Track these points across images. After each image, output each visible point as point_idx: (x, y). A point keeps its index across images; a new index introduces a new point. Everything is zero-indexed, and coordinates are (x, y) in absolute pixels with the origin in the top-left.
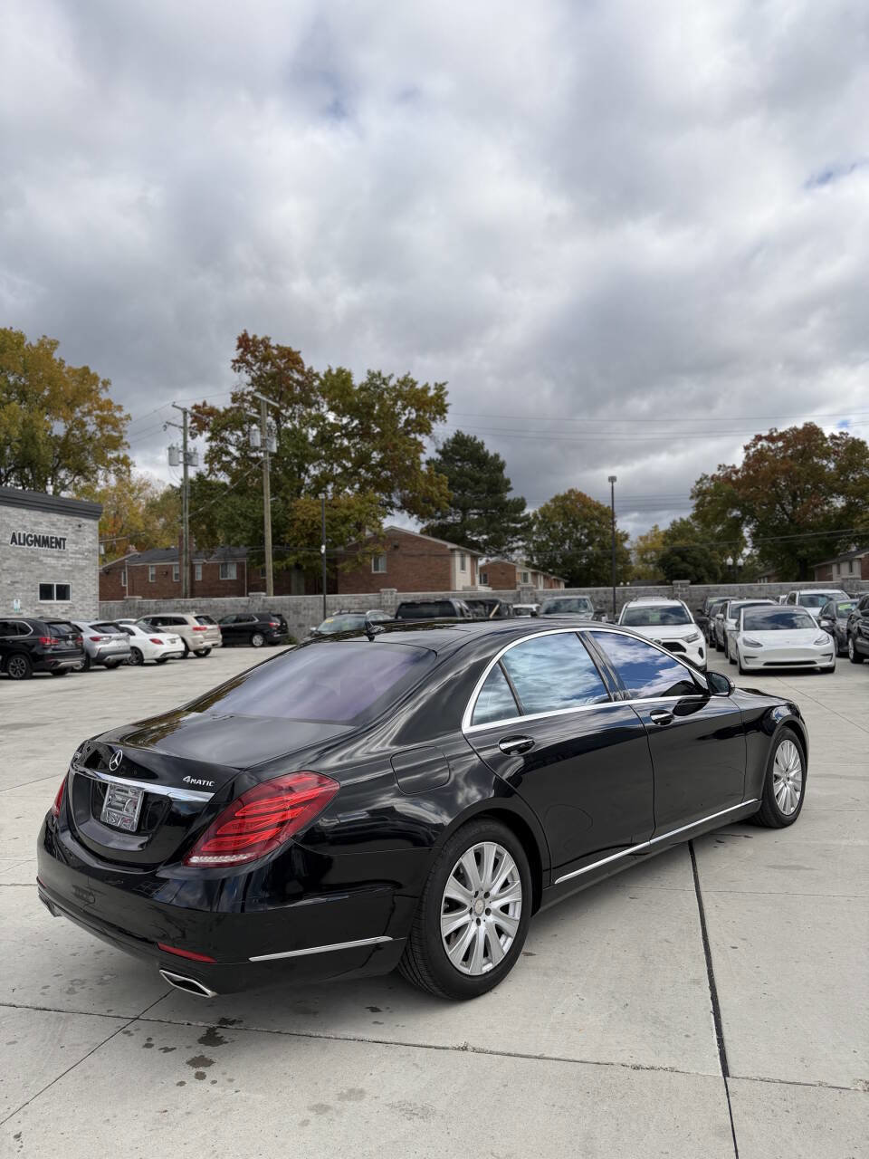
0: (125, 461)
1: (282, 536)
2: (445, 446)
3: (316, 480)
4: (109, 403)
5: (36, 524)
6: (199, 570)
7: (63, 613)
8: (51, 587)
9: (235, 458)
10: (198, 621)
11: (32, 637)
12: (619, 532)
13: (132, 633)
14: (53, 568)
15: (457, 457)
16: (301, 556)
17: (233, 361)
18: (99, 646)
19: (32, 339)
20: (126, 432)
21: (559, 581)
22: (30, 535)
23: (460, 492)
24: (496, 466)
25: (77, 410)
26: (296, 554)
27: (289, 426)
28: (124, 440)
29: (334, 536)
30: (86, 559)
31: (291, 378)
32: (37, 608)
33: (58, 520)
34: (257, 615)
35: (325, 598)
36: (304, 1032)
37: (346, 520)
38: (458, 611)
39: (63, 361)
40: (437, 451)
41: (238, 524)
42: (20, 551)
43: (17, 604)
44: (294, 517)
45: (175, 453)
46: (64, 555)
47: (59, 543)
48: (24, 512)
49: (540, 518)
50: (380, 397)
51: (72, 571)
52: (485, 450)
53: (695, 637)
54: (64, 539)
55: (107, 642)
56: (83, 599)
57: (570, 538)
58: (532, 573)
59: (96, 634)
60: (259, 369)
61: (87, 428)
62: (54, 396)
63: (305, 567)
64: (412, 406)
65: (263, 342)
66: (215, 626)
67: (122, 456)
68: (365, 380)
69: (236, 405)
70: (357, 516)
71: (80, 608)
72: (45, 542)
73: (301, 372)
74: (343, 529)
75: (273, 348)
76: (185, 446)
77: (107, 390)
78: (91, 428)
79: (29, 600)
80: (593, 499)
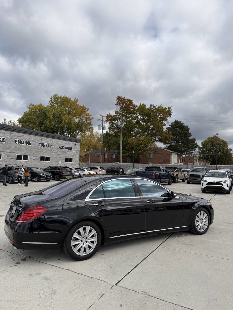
0: (92, 128)
1: (125, 148)
2: (172, 124)
3: (135, 133)
4: (89, 114)
5: (65, 144)
6: (106, 156)
7: (71, 165)
8: (68, 159)
9: (116, 128)
10: (101, 169)
11: (60, 171)
12: (229, 148)
13: (84, 171)
14: (69, 154)
15: (175, 127)
16: (129, 153)
17: (116, 103)
18: (76, 174)
19: (73, 99)
20: (92, 121)
21: (208, 162)
22: (64, 146)
23: (176, 136)
24: (187, 129)
25: (81, 116)
26: (128, 152)
27: (128, 119)
28: (92, 123)
29: (139, 148)
30: (76, 152)
31: (130, 107)
32: (65, 164)
33: (70, 143)
34: (116, 168)
35: (134, 164)
36: (41, 261)
37: (141, 144)
38: (162, 170)
39: (79, 104)
40: (170, 125)
41: (115, 144)
42: (61, 150)
43: (60, 163)
44: (128, 143)
45: (100, 127)
46: (72, 151)
47: (70, 148)
48: (63, 141)
49: (204, 144)
50: (153, 111)
51: (73, 155)
52: (184, 125)
53: (226, 181)
54: (72, 148)
55: (78, 173)
56: (75, 162)
57: (213, 150)
58: (199, 160)
59: (75, 171)
60: (122, 105)
61: (83, 120)
62: (75, 113)
63: (131, 156)
64: (162, 114)
65: (123, 98)
66: (105, 170)
67: (91, 127)
68: (149, 107)
69: (116, 114)
70: (144, 143)
71: (75, 164)
72: (67, 148)
73: (132, 106)
74: (141, 146)
75: (126, 99)
76: (103, 125)
77: (88, 111)
78: (84, 120)
79: (63, 162)
80: (220, 138)
